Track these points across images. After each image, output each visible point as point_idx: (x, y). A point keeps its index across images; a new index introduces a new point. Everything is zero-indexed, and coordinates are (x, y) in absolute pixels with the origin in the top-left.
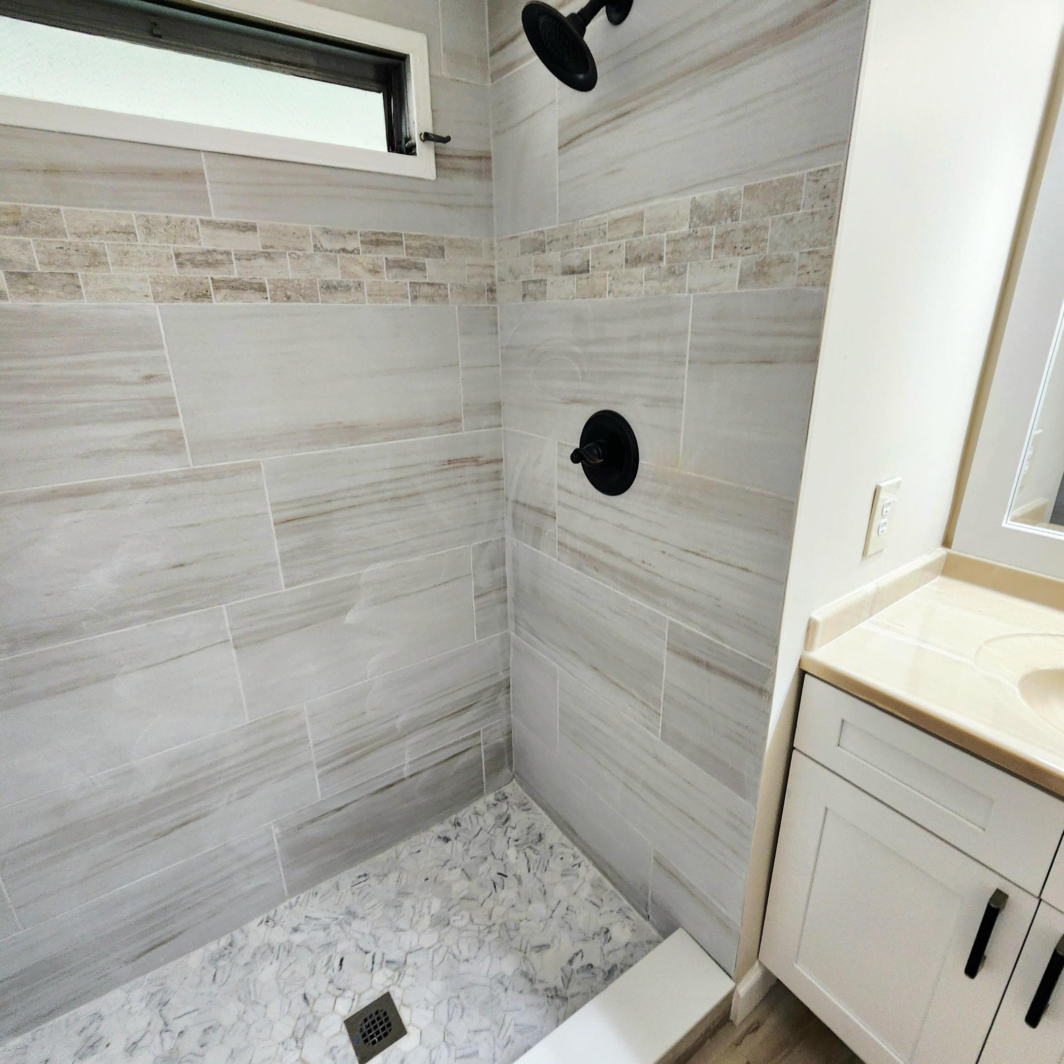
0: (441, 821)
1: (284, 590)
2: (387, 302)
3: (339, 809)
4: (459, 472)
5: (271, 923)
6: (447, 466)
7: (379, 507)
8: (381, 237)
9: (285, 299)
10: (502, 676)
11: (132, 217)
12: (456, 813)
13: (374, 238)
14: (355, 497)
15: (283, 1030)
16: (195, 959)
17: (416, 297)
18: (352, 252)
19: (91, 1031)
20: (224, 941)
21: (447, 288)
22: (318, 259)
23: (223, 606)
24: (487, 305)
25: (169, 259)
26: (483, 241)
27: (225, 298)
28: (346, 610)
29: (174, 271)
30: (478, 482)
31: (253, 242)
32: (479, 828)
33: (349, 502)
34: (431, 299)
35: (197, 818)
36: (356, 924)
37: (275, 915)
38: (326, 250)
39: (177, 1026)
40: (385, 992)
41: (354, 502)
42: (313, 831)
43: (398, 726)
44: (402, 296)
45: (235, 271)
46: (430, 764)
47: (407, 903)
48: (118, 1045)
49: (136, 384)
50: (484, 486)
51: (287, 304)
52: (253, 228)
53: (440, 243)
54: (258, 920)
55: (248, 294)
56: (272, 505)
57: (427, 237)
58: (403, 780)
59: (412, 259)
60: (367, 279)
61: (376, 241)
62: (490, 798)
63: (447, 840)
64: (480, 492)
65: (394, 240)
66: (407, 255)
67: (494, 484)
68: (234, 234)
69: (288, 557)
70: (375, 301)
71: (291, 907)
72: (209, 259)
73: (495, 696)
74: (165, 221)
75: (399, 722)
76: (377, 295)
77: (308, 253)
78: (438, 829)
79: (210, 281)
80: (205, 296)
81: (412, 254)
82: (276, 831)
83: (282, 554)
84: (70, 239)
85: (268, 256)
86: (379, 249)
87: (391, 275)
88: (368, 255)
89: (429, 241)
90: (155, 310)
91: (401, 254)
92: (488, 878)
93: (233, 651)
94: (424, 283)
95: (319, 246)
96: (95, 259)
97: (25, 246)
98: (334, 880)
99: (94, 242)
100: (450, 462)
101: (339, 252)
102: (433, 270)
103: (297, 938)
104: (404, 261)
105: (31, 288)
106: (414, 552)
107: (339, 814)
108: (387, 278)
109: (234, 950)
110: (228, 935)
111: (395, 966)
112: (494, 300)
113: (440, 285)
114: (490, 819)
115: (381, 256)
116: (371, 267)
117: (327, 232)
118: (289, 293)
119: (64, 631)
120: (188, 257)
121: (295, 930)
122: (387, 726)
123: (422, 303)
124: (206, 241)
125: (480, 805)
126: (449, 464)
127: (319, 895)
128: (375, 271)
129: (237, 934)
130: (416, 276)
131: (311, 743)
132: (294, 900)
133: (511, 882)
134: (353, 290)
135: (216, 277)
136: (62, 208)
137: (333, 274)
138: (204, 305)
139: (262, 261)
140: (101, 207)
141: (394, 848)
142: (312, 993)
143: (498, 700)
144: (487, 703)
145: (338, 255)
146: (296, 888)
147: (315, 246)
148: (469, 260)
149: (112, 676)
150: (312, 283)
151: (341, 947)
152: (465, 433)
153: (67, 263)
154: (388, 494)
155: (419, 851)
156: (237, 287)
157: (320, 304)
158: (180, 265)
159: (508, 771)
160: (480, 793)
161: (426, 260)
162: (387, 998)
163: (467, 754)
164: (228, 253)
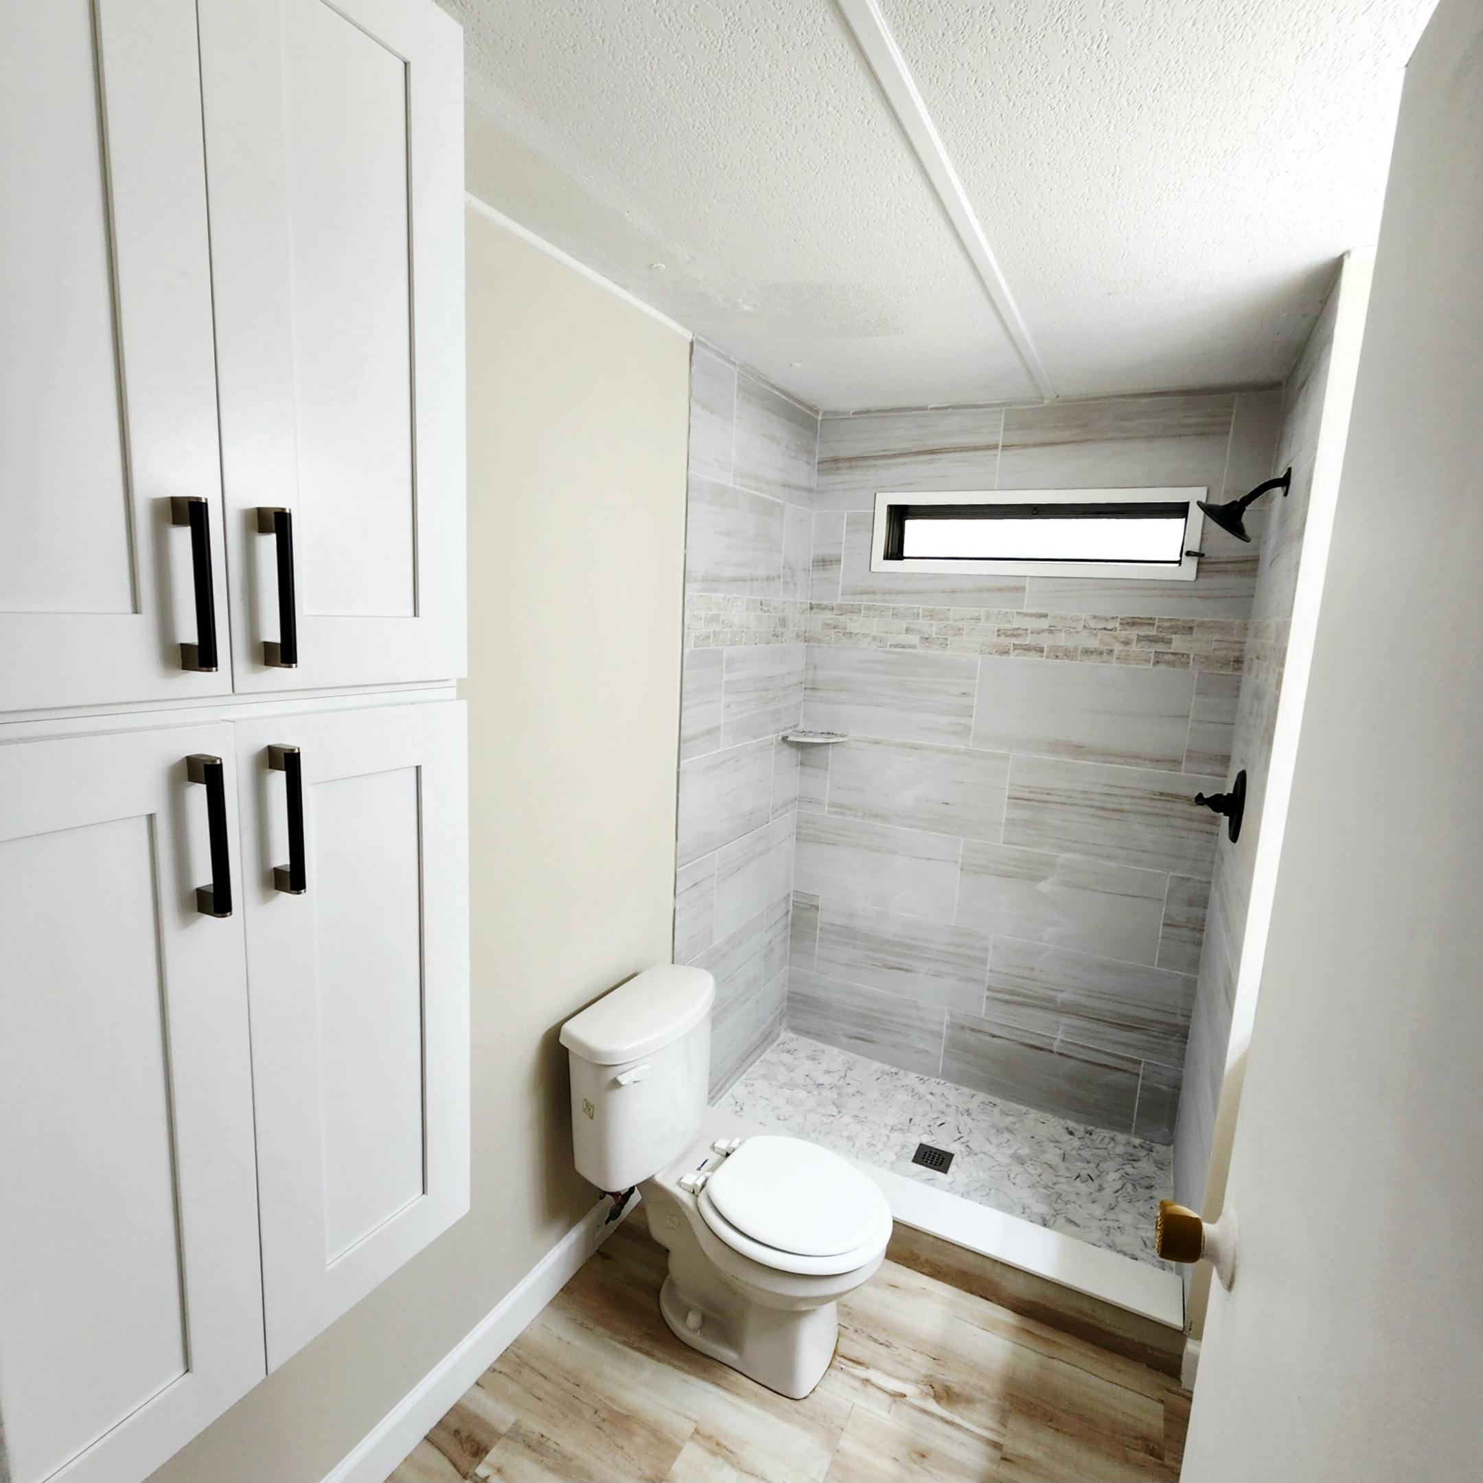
0: (1077, 1121)
1: (1001, 844)
2: (1130, 664)
3: (994, 1036)
4: (1170, 805)
5: (922, 1081)
6: (1158, 797)
7: (1086, 810)
8: (1138, 620)
9: (1054, 657)
10: (1179, 1020)
11: (982, 612)
12: (1096, 1126)
13: (1130, 621)
14: (1070, 797)
15: (890, 1120)
16: (876, 1065)
17: (1158, 662)
18: (1112, 630)
19: (817, 1054)
20: (894, 1070)
21: (1190, 658)
22: (1085, 634)
23: (962, 839)
24: (1230, 673)
25: (994, 632)
26: (1236, 623)
27: (1018, 655)
28: (1040, 879)
29: (995, 639)
30: (1188, 819)
31: (1044, 624)
32: (1105, 1147)
33: (1063, 799)
34: (1171, 664)
35: (906, 970)
36: (966, 1117)
37: (927, 1080)
38: (1091, 629)
39: (848, 1080)
40: (953, 1152)
41: (1068, 800)
42: (969, 1037)
43: (1059, 1000)
44: (1145, 660)
45: (1028, 640)
46: (1080, 1056)
47: (1006, 1135)
48: (824, 1066)
49: (957, 696)
50: (1196, 825)
51: (1055, 660)
52: (1046, 616)
53: (1190, 624)
54: (916, 1075)
55: (1032, 653)
56: (1010, 785)
57: (1178, 620)
58: (1051, 1052)
59: (1161, 635)
60: (1118, 648)
61: (1133, 623)
62: (1137, 1141)
63: (1071, 1133)
64: (1190, 830)
65: (1149, 622)
66: (1157, 632)
67: (1207, 827)
68: (1034, 619)
69: (1011, 822)
70: (1122, 663)
71: (938, 1084)
72: (1015, 633)
73: (1167, 1036)
74: (998, 612)
75: (1061, 996)
76: (1124, 659)
77: (1078, 630)
78: (1071, 1124)
79: (1012, 645)
80: (1007, 653)
81: (1161, 632)
82: (947, 1018)
83: (1007, 819)
84: (951, 622)
85: (1051, 632)
86: (1134, 628)
87: (1139, 646)
88: (1123, 632)
89: (1179, 623)
90: (979, 658)
91: (1152, 632)
92: (1079, 1171)
93: (959, 871)
94: (1167, 653)
95: (1087, 625)
96: (959, 631)
97: (931, 625)
98: (974, 1092)
99: (960, 624)
100: (1161, 794)
101: (1100, 630)
102: (1179, 643)
103: (929, 1097)
104: (1152, 636)
105: (928, 644)
106: (1108, 857)
107: (992, 1039)
108: (1135, 648)
109: (895, 1077)
110: (898, 1069)
111: (969, 1150)
112: (1239, 669)
113: (1183, 655)
114: (1120, 1149)
115: (1133, 633)
116: (1123, 640)
117: (1095, 617)
118: (1058, 654)
119: (885, 818)
120: (1004, 631)
121: (932, 1094)
122: (1052, 993)
123: (1162, 667)
124: (1017, 623)
125: (1122, 1138)
126: (1160, 795)
127: (958, 1091)
128: (1126, 643)
129: (902, 1072)
130: (1161, 647)
131: (988, 968)
132: (943, 1082)
133: (1093, 1186)
134: (1105, 654)
135: (1016, 643)
136: (952, 608)
137: (1093, 643)
138: (1004, 657)
139: (1046, 634)
140: (969, 607)
141: (1027, 1108)
142: (916, 1120)
143: (1170, 1043)
144: (1155, 1037)
145: (1100, 632)
146: (947, 1075)
147: (1084, 626)
148: (1217, 637)
149: (896, 853)
150: (1076, 648)
151: (948, 1119)
152: (1183, 774)
153: (946, 634)
154: (1096, 804)
155: (1044, 1123)
156: (1027, 649)
157: (1077, 662)
158: (999, 635)
159: (1166, 1130)
160: (1125, 1128)
161: (1174, 636)
162: (952, 1155)
163: (1122, 1074)
164: (1027, 630)
